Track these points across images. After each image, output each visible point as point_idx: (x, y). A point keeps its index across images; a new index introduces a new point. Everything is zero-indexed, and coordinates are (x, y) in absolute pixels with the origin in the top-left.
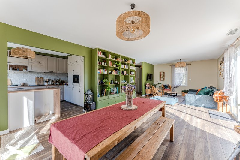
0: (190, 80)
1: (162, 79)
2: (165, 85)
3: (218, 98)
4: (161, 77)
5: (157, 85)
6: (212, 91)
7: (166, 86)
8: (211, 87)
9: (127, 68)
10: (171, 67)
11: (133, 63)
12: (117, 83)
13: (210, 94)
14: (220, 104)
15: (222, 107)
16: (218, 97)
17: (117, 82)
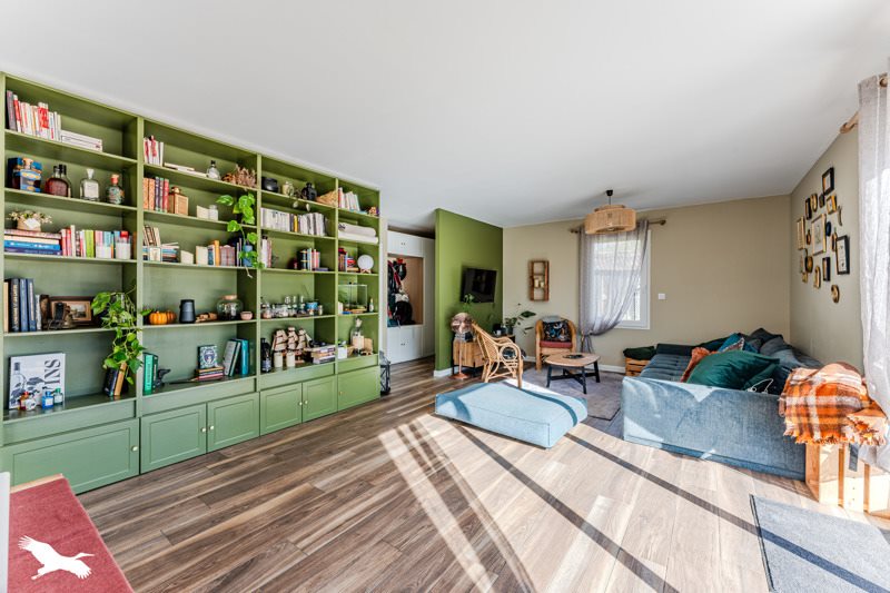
0: (661, 296)
1: (538, 294)
2: (547, 321)
3: (815, 421)
4: (532, 286)
5: (515, 319)
6: (772, 366)
7: (552, 324)
8: (762, 337)
9: (321, 234)
10: (575, 236)
11: (365, 207)
12: (238, 317)
13: (759, 380)
14: (827, 454)
15: (836, 483)
16: (813, 412)
17: (233, 309)
